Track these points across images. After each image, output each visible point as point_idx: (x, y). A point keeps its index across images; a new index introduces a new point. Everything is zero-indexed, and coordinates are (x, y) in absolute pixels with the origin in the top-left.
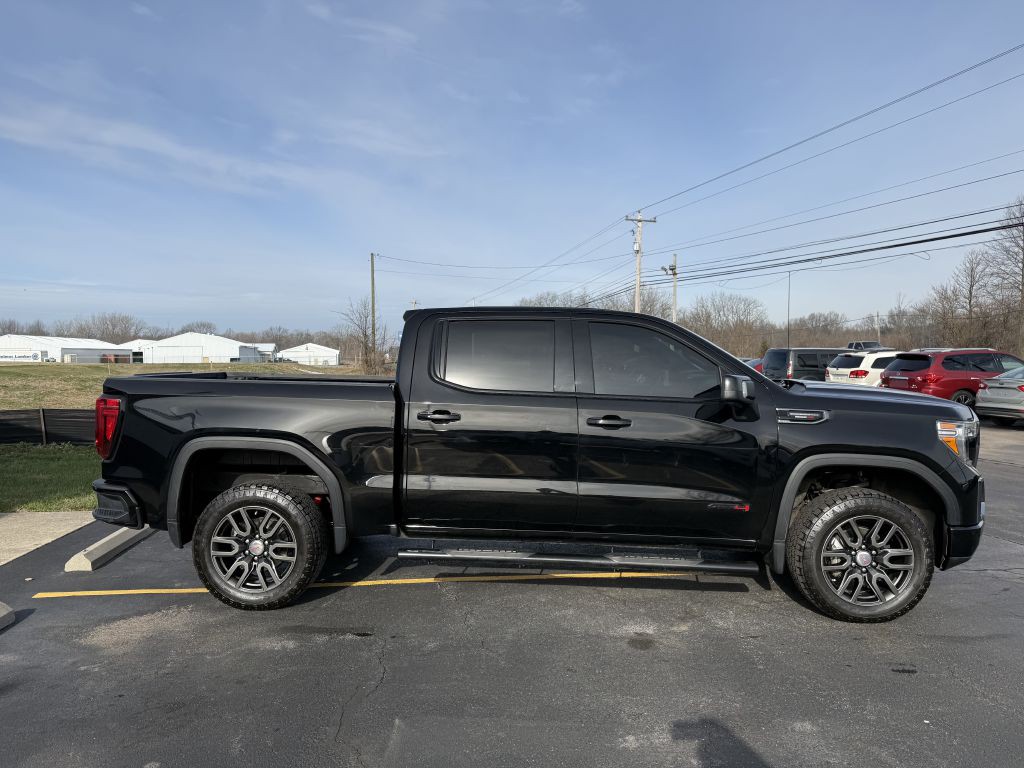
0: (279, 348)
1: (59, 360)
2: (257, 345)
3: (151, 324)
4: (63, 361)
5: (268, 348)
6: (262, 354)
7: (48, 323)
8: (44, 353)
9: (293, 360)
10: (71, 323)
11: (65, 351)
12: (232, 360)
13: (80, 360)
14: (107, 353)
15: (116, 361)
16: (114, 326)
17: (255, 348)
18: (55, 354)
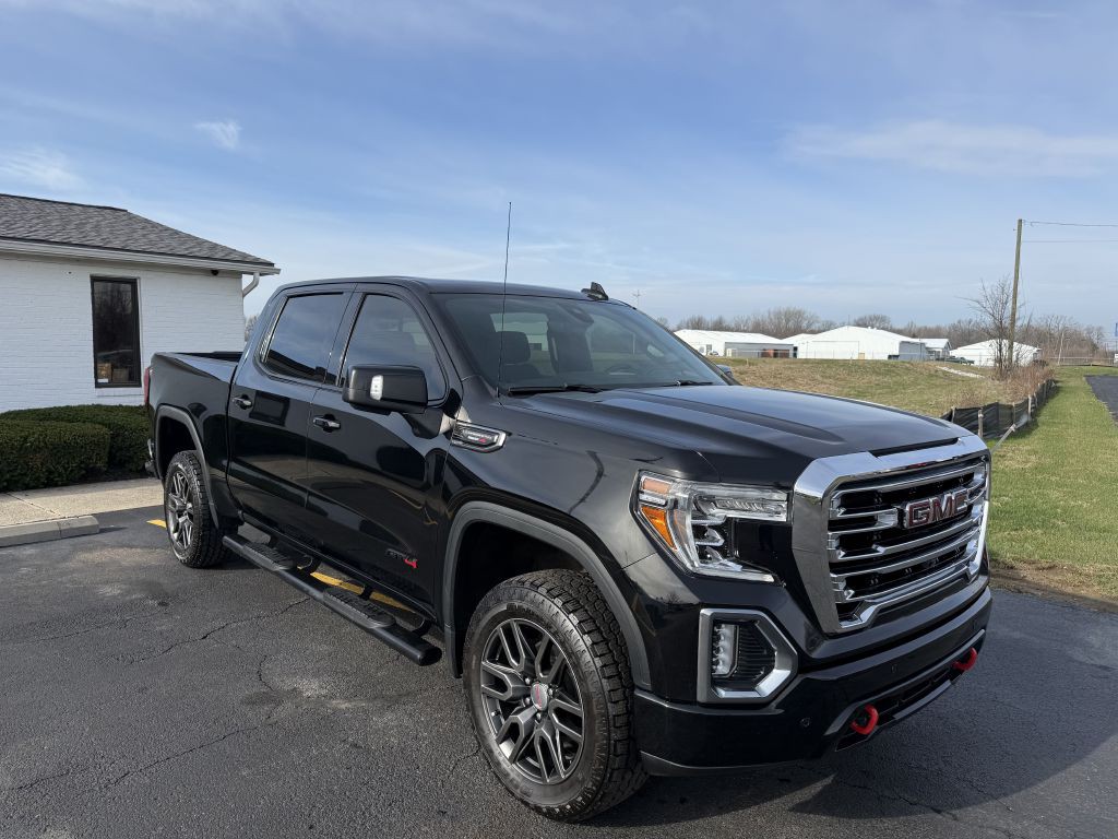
0: (954, 344)
1: (721, 354)
2: (924, 341)
3: (823, 317)
4: (725, 354)
5: (938, 344)
6: (930, 351)
7: (729, 320)
8: (709, 347)
9: (967, 358)
10: (749, 318)
11: (728, 345)
12: (890, 357)
13: (740, 354)
14: (766, 347)
15: (775, 355)
16: (788, 321)
17: (922, 344)
18: (719, 349)
